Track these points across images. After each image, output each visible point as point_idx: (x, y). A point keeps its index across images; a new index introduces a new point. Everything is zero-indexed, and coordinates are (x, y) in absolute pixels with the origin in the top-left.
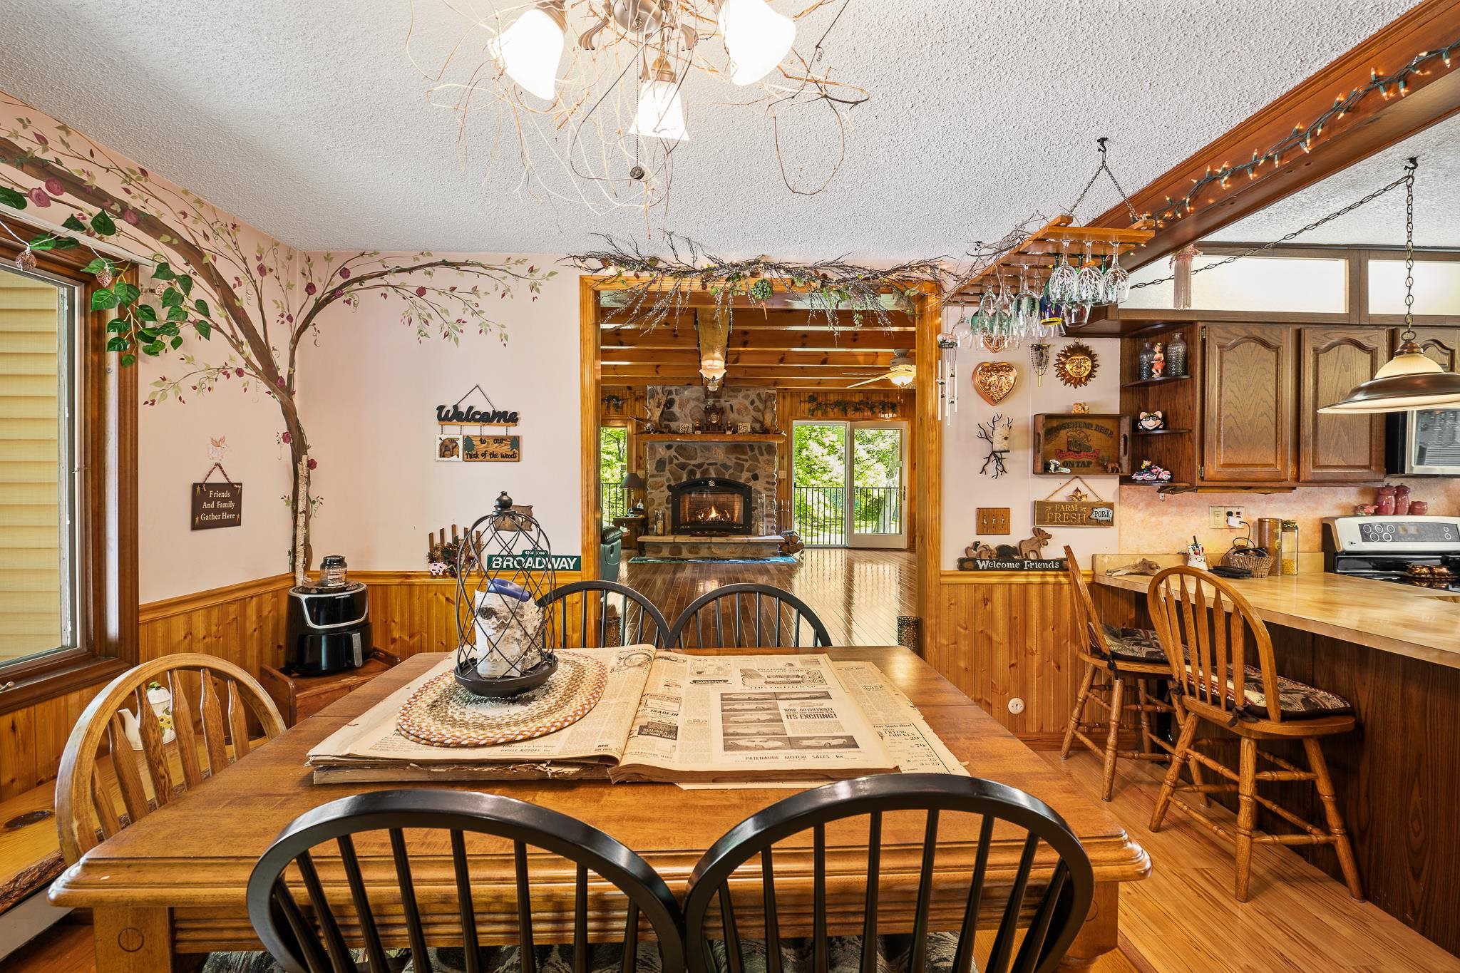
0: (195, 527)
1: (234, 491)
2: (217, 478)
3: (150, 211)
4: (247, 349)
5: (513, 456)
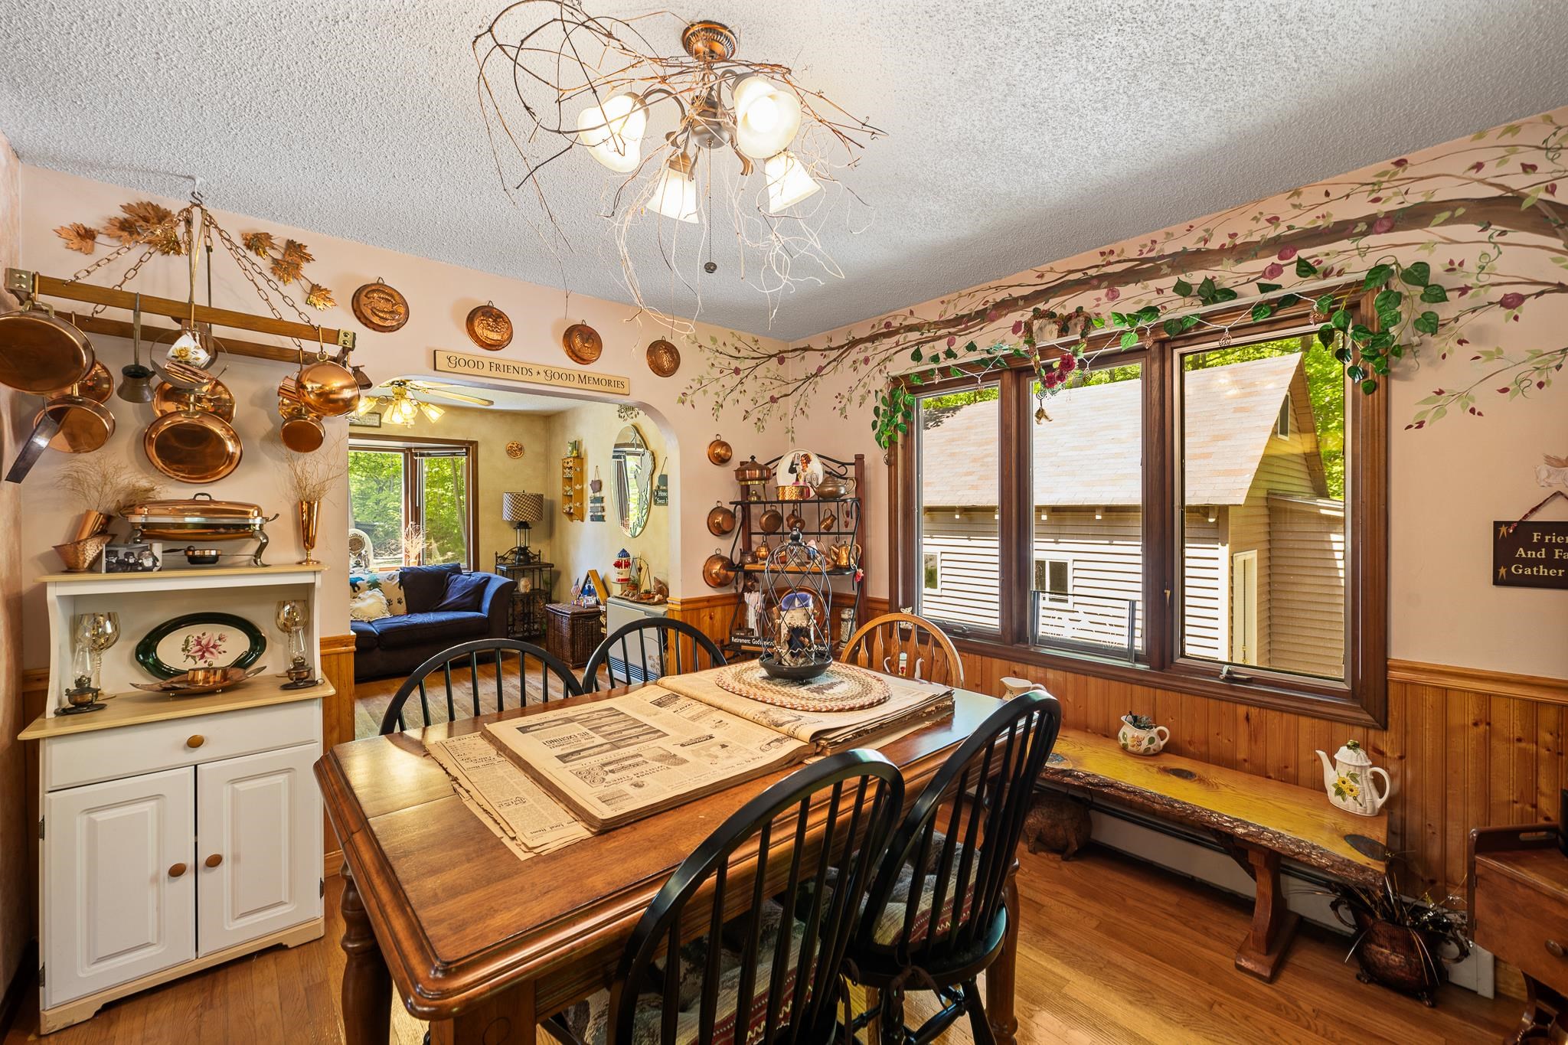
0: (1497, 582)
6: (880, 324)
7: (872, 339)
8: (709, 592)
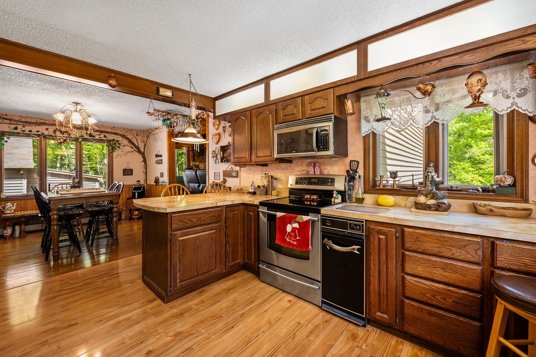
0: (123, 175)
1: (131, 170)
2: (128, 168)
3: (115, 132)
4: (134, 148)
5: (162, 163)
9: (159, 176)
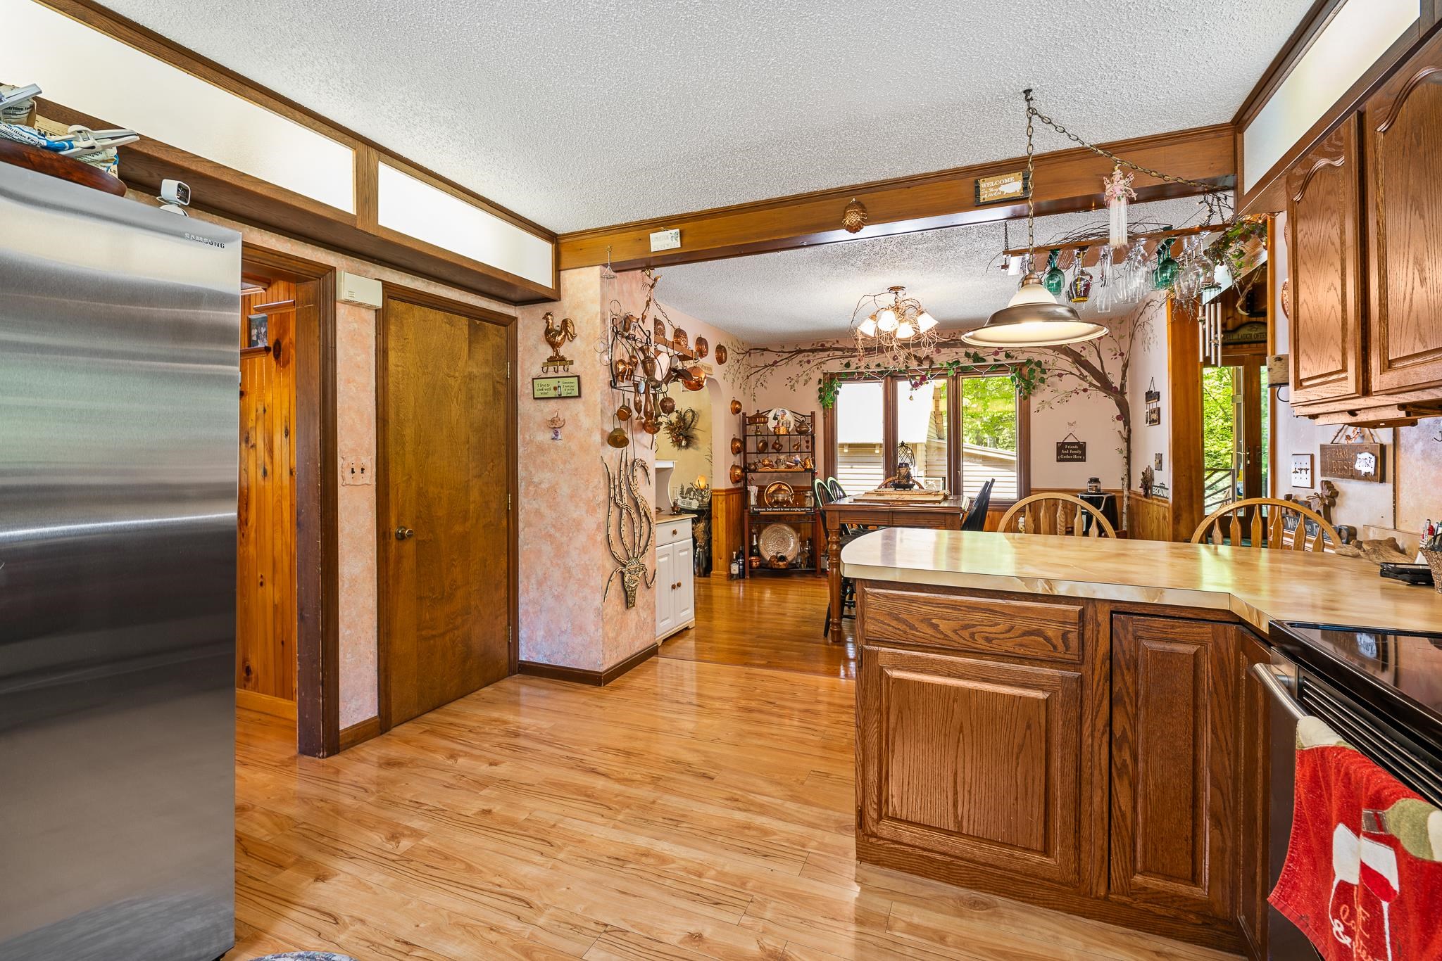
0: (1058, 461)
1: (1082, 447)
2: (1071, 440)
4: (1090, 378)
5: (1158, 421)
6: (818, 343)
7: (813, 351)
8: (731, 486)
9: (1153, 467)
